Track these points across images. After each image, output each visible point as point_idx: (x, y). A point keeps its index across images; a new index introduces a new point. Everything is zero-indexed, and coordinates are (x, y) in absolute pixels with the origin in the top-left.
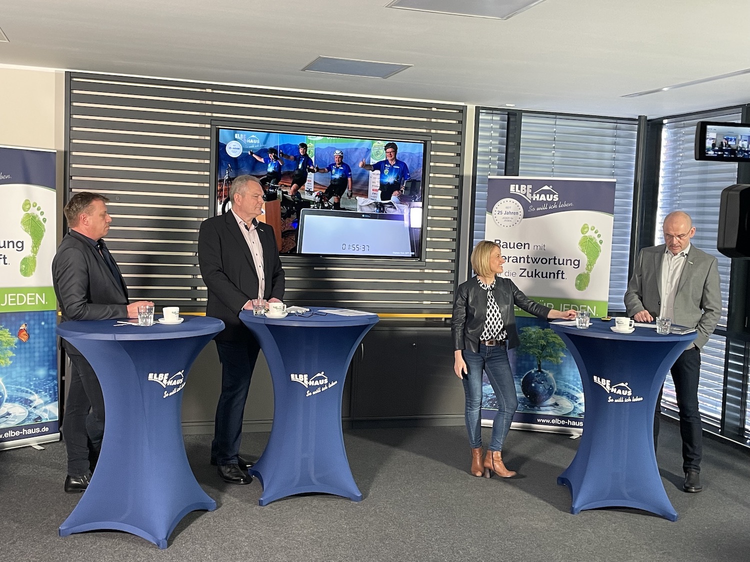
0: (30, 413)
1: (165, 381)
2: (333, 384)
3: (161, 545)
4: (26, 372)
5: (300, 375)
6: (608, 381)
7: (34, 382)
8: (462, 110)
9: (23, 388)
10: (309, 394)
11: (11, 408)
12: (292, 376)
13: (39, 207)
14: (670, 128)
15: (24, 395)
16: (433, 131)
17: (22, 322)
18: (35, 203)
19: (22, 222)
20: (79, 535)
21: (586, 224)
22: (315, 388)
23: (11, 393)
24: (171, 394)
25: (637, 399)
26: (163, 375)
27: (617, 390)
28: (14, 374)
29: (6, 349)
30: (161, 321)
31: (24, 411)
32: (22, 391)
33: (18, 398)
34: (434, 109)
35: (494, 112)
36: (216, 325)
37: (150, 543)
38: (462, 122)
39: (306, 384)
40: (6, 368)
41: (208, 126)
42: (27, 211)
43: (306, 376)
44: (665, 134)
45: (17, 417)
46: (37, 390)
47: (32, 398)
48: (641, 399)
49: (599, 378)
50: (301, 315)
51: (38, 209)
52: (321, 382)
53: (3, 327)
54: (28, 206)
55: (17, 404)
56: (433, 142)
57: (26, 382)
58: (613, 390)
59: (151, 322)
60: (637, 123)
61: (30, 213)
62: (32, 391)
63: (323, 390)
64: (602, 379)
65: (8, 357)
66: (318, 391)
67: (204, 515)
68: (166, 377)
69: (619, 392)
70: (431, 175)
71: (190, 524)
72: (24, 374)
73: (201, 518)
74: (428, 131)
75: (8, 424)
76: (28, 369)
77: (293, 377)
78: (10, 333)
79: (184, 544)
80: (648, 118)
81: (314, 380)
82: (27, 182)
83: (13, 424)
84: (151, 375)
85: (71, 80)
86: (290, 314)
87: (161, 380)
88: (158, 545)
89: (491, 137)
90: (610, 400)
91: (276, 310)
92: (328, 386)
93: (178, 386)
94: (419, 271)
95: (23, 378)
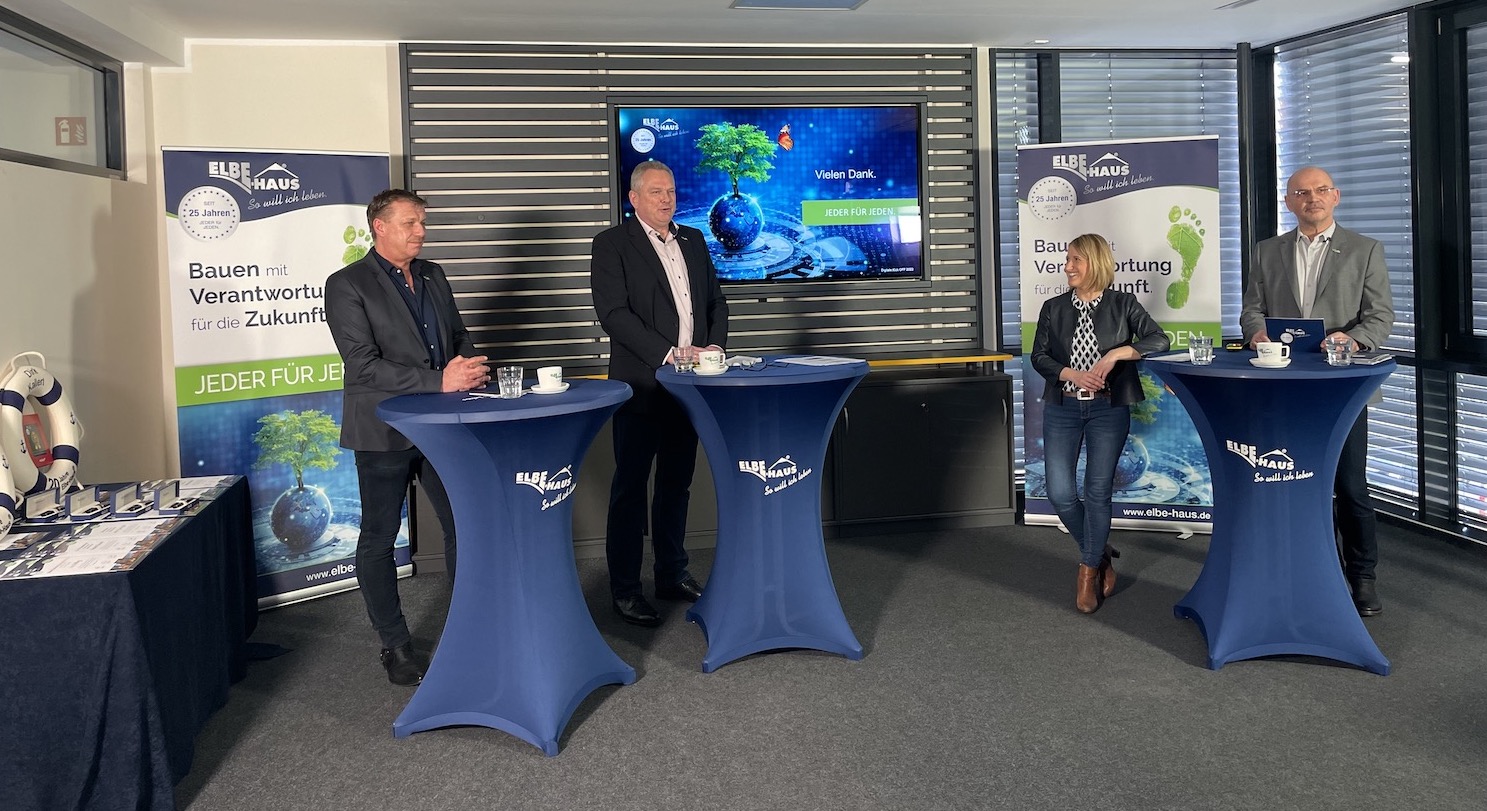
1: (542, 484)
2: (805, 474)
3: (548, 751)
5: (753, 463)
6: (1253, 448)
8: (971, 55)
10: (768, 491)
12: (741, 464)
14: (1284, 60)
16: (929, 88)
20: (423, 735)
21: (1176, 207)
22: (778, 481)
24: (552, 504)
25: (1305, 476)
26: (538, 474)
27: (1268, 463)
28: (341, 481)
29: (329, 445)
30: (535, 389)
34: (928, 56)
35: (1017, 55)
36: (617, 392)
37: (531, 746)
38: (971, 72)
39: (763, 475)
41: (603, 106)
43: (762, 463)
44: (1278, 69)
48: (1311, 474)
49: (1236, 444)
50: (751, 369)
52: (787, 472)
53: (323, 413)
54: (352, 236)
56: (930, 104)
58: (1263, 462)
59: (518, 391)
60: (1235, 55)
63: (790, 484)
64: (1242, 445)
65: (332, 456)
66: (783, 486)
67: (617, 693)
68: (544, 478)
69: (1272, 464)
70: (931, 152)
71: (595, 709)
73: (611, 698)
74: (921, 89)
77: (743, 466)
79: (586, 745)
80: (1252, 47)
81: (776, 469)
84: (519, 476)
85: (407, 55)
86: (731, 368)
87: (537, 481)
88: (544, 750)
89: (1015, 93)
90: (1258, 479)
91: (711, 363)
92: (797, 477)
93: (563, 491)
94: (921, 295)
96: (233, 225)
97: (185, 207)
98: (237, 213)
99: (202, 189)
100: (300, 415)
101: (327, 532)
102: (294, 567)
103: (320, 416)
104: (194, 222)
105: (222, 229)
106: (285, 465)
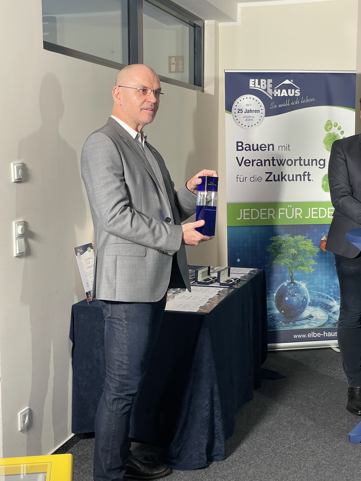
0: (330, 317)
4: (326, 279)
7: (333, 289)
9: (324, 294)
11: (313, 311)
13: (340, 127)
15: (324, 300)
17: (323, 234)
18: (336, 123)
19: (324, 141)
23: (313, 298)
28: (316, 281)
29: (309, 258)
31: (325, 315)
32: (323, 297)
33: (319, 303)
40: (310, 275)
42: (329, 131)
45: (318, 319)
46: (336, 297)
47: (331, 304)
51: (339, 129)
53: (307, 238)
54: (330, 126)
55: (318, 309)
57: (326, 289)
61: (331, 133)
62: (331, 298)
65: (311, 265)
72: (324, 281)
75: (310, 325)
76: (328, 277)
78: (313, 244)
82: (330, 103)
83: (314, 325)
95: (323, 284)
96: (261, 119)
97: (236, 107)
98: (264, 111)
99: (245, 96)
100: (293, 237)
101: (306, 311)
102: (286, 328)
103: (305, 240)
104: (241, 116)
105: (256, 120)
106: (284, 267)
